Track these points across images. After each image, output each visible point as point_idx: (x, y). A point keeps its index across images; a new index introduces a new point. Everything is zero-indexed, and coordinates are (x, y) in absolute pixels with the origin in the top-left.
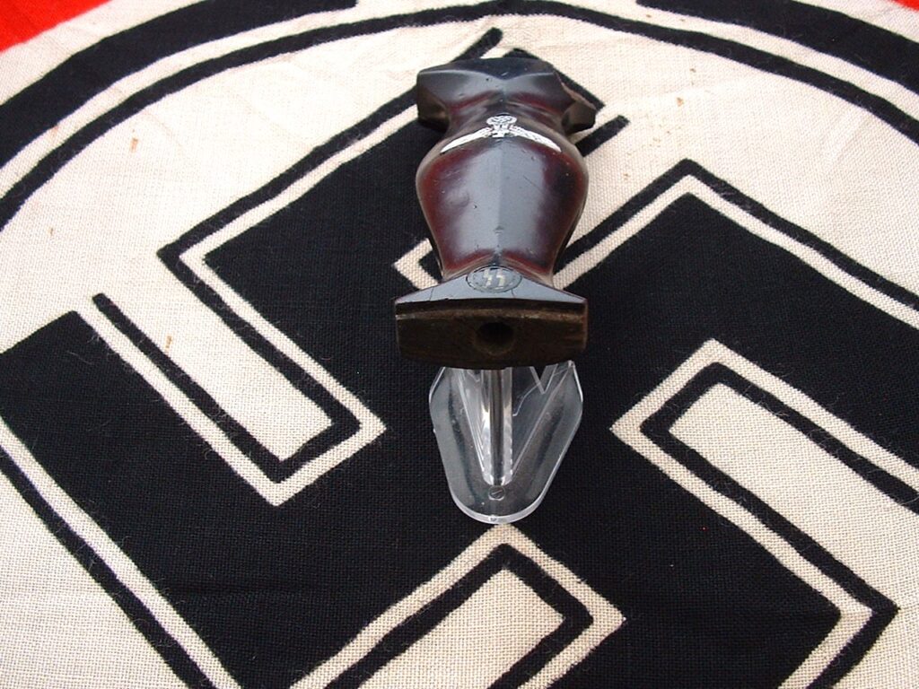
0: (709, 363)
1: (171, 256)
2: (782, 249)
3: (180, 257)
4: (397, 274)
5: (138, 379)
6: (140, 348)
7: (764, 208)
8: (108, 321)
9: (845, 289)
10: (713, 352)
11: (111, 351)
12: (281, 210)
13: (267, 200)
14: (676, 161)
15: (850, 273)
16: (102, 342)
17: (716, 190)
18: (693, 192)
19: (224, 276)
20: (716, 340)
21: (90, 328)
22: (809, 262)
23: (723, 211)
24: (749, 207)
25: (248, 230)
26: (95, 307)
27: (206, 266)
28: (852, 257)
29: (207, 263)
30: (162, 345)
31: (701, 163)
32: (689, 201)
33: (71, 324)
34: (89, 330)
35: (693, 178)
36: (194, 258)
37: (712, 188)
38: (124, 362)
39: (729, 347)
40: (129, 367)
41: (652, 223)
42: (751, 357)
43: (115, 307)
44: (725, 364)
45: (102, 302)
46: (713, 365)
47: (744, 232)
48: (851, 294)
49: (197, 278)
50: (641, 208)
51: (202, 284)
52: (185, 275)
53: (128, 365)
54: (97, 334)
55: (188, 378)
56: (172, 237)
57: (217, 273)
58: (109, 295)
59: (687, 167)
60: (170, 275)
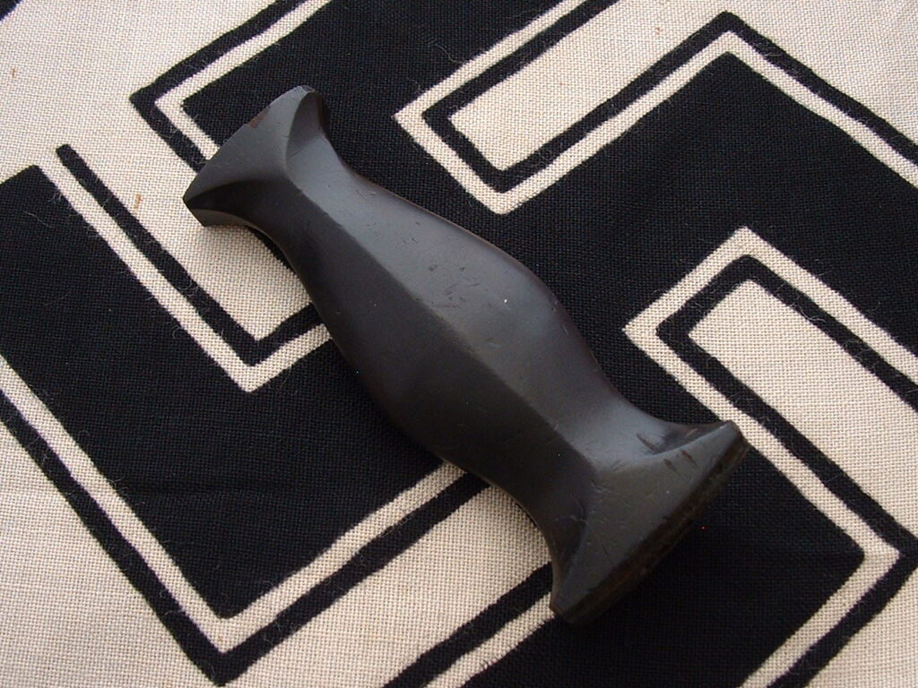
0: (738, 256)
1: (145, 101)
2: (831, 123)
3: (156, 102)
4: (397, 126)
5: (102, 246)
6: (105, 209)
7: (812, 73)
8: (73, 178)
9: (898, 175)
10: (745, 242)
11: (74, 212)
12: (269, 47)
13: (254, 35)
14: (714, 13)
15: (905, 156)
16: (64, 200)
17: (759, 50)
18: (733, 51)
19: (203, 125)
20: (749, 228)
21: (52, 185)
22: (860, 141)
23: (766, 76)
24: (797, 72)
25: (233, 70)
26: (58, 160)
27: (184, 113)
28: (908, 136)
29: (185, 110)
30: (129, 205)
31: (742, 17)
32: (728, 62)
33: (32, 179)
34: (51, 187)
35: (733, 34)
36: (171, 104)
37: (755, 47)
38: (87, 225)
39: (762, 237)
40: (93, 232)
41: (686, 86)
42: (785, 249)
43: (81, 160)
44: (756, 257)
45: (67, 156)
46: (743, 257)
47: (789, 101)
48: (904, 180)
49: (174, 128)
50: (675, 69)
51: (179, 134)
52: (159, 123)
53: (92, 228)
54: (59, 192)
55: (158, 245)
56: (148, 78)
57: (196, 121)
58: (74, 146)
59: (726, 22)
60: (143, 125)
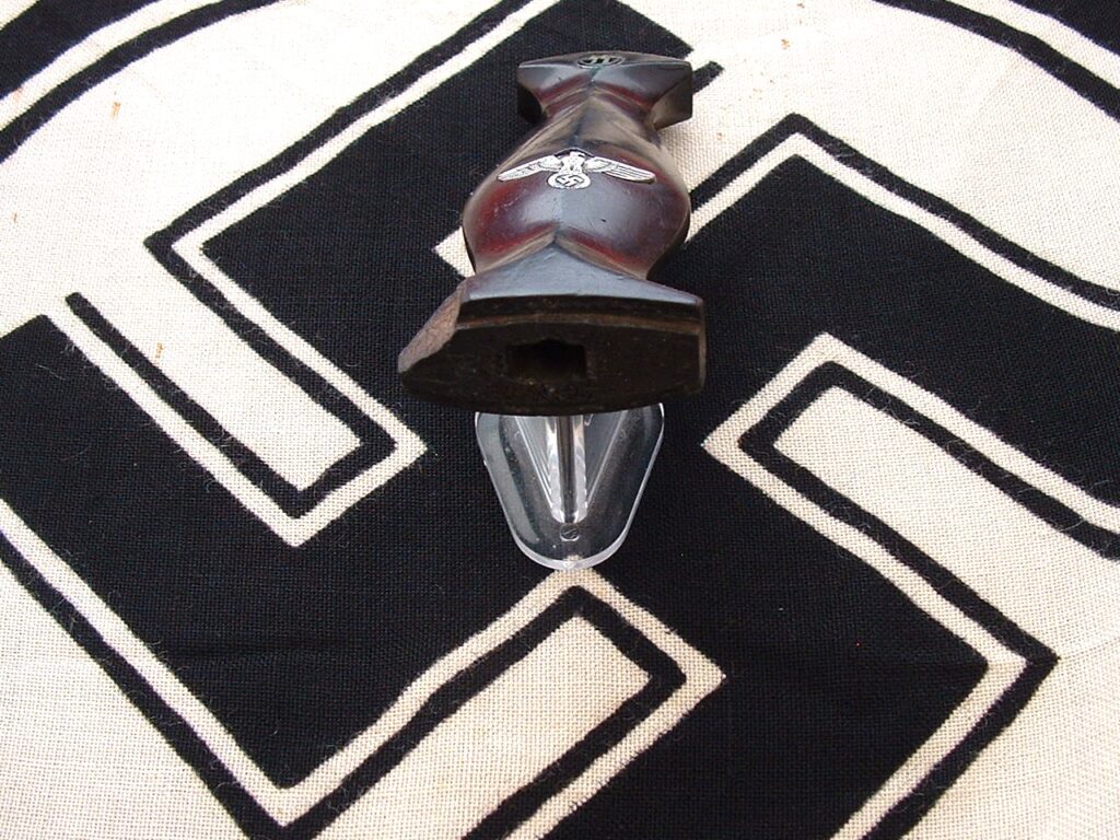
0: (821, 362)
1: (161, 246)
2: (910, 221)
3: (173, 246)
4: (439, 260)
5: (123, 398)
6: (123, 358)
7: (888, 172)
8: (85, 327)
9: (987, 270)
10: (825, 349)
11: (89, 363)
12: (296, 186)
13: (279, 174)
14: (781, 116)
15: (994, 250)
16: (78, 352)
17: (829, 151)
18: (802, 154)
19: (226, 268)
20: (830, 334)
21: (63, 335)
22: (943, 238)
23: (838, 177)
24: (870, 172)
25: (256, 211)
26: (68, 309)
27: (204, 256)
28: (996, 230)
29: (205, 253)
30: (150, 353)
31: (811, 118)
32: (797, 164)
33: (40, 332)
34: (62, 338)
35: (802, 136)
36: (189, 247)
37: (825, 148)
38: (105, 377)
39: (846, 343)
40: (112, 384)
41: (751, 192)
42: (872, 354)
43: (94, 309)
44: (841, 363)
45: (78, 304)
46: (826, 364)
47: (864, 202)
48: (995, 276)
49: (194, 272)
50: (738, 175)
51: (200, 278)
52: (178, 268)
53: (110, 380)
54: (71, 343)
55: (184, 395)
56: (163, 222)
57: (218, 265)
58: (85, 295)
59: (794, 124)
60: (159, 269)
